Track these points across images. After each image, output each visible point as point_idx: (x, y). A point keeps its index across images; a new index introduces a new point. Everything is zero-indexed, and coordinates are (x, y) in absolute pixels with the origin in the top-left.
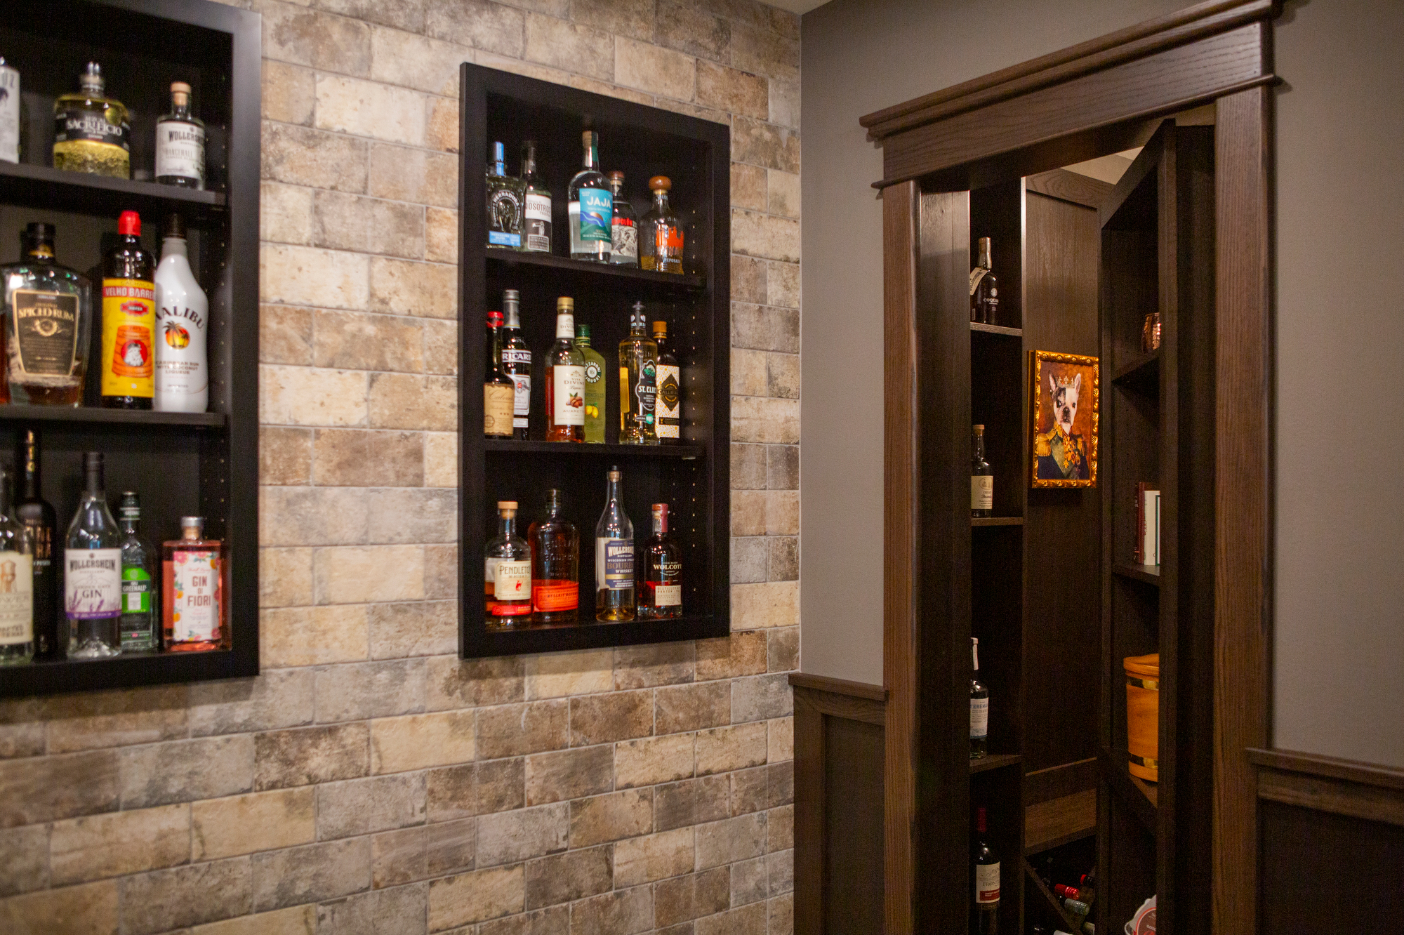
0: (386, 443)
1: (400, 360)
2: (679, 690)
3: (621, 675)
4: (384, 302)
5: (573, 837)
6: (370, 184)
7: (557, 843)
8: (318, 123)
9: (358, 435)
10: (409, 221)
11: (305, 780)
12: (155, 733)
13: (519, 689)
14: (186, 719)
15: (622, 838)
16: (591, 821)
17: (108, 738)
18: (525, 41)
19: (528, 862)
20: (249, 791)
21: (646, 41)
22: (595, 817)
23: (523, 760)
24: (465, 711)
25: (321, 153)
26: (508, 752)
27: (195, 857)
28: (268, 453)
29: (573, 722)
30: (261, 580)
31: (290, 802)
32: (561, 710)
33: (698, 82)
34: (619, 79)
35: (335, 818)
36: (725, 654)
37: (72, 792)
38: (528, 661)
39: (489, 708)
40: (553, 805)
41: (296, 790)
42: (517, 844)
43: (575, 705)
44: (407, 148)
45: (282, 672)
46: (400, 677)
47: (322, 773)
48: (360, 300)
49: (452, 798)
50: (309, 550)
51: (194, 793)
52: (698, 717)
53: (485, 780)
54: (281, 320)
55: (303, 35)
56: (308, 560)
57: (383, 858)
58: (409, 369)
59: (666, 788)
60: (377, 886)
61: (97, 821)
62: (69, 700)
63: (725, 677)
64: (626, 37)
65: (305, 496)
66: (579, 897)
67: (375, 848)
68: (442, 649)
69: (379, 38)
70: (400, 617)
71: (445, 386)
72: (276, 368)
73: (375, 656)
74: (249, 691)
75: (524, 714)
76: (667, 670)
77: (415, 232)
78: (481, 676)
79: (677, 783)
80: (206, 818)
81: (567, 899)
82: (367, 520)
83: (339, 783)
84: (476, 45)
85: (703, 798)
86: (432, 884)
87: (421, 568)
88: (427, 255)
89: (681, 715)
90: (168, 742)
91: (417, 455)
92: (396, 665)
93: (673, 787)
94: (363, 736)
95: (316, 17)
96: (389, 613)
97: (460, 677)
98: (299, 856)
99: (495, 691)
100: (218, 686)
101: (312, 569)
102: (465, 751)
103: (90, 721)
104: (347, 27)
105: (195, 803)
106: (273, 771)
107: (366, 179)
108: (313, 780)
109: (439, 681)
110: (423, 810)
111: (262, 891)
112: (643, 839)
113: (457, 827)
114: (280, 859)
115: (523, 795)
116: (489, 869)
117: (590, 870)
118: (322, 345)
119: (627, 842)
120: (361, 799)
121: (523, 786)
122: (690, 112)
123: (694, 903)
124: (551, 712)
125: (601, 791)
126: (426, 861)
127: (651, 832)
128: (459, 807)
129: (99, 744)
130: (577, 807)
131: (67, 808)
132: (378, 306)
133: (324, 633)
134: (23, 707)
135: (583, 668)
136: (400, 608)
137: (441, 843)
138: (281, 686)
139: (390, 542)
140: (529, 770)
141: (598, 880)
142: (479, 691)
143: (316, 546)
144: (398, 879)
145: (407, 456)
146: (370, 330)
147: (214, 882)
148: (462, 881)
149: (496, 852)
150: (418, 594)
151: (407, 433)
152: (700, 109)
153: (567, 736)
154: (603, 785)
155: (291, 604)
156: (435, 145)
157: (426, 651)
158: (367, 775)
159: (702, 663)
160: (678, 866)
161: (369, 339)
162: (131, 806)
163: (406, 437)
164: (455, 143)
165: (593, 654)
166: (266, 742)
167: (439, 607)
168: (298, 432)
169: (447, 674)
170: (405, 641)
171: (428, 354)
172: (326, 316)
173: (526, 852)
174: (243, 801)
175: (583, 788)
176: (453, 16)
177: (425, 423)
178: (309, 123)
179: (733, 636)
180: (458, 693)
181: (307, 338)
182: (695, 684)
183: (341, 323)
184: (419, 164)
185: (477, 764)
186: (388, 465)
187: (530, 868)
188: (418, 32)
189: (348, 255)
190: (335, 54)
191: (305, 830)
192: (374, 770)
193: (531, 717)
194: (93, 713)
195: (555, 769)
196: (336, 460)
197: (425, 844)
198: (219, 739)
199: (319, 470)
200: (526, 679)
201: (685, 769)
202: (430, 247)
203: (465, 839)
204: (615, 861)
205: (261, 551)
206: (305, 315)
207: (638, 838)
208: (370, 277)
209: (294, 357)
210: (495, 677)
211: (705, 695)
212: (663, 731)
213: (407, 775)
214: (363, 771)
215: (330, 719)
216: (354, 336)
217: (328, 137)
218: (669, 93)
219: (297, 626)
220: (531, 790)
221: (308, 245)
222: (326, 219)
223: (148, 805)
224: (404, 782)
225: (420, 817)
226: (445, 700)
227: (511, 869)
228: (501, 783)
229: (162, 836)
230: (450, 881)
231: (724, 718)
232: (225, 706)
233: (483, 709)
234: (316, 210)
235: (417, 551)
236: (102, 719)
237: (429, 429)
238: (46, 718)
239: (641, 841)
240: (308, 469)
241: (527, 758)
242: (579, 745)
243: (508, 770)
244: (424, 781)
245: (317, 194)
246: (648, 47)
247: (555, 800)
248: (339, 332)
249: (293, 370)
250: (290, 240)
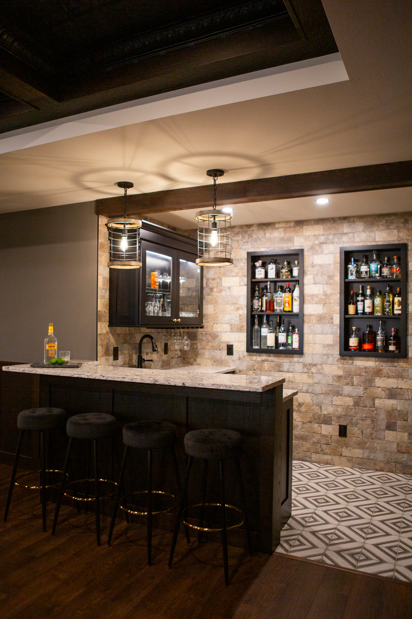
0: (326, 317)
1: (329, 302)
2: (393, 369)
3: (377, 363)
4: (326, 292)
5: (365, 395)
6: (323, 272)
7: (361, 395)
8: (314, 263)
9: (321, 315)
10: (330, 277)
11: (311, 373)
12: (288, 361)
13: (353, 363)
14: (293, 360)
15: (377, 398)
16: (369, 392)
17: (282, 361)
18: (354, 238)
19: (354, 397)
20: (302, 373)
21: (384, 230)
22: (370, 392)
23: (353, 377)
24: (341, 366)
25: (315, 268)
26: (350, 375)
27: (294, 381)
28: (306, 318)
29: (365, 371)
30: (304, 339)
31: (308, 376)
32: (362, 368)
33: (398, 235)
34: (377, 240)
35: (316, 380)
36: (407, 362)
37: (277, 368)
38: (355, 358)
39: (346, 366)
40: (360, 387)
41: (310, 374)
42: (352, 393)
43: (366, 368)
44: (330, 264)
45: (308, 354)
46: (328, 358)
47: (314, 372)
48: (321, 292)
49: (338, 381)
50: (312, 335)
51: (294, 372)
52: (398, 375)
53: (345, 379)
54: (308, 297)
55: (311, 249)
56: (312, 336)
57: (324, 389)
58: (330, 303)
59: (388, 389)
60: (323, 394)
61: (280, 373)
62: (277, 355)
63: (407, 368)
64: (379, 231)
65: (312, 326)
66: (366, 407)
67: (323, 387)
68: (336, 353)
69: (324, 246)
70: (328, 347)
71: (337, 306)
72: (307, 305)
73: (324, 353)
74: (302, 357)
75: (354, 368)
76: (390, 364)
77: (331, 279)
78: (345, 359)
79: (393, 389)
80: (295, 376)
81: (363, 407)
82: (323, 330)
83: (317, 374)
84: (343, 242)
85: (400, 394)
86: (333, 396)
87: (333, 339)
88: (334, 283)
89: (393, 374)
90: (290, 363)
91: (332, 319)
92: (327, 355)
93: (391, 390)
94: (322, 367)
95: (313, 246)
96: (326, 346)
97: (340, 359)
98: (310, 385)
99: (347, 363)
100: (298, 355)
101: (313, 338)
102: (341, 373)
103: (280, 358)
104: (319, 246)
105: (294, 373)
106: (306, 370)
107: (323, 271)
108: (312, 373)
109: (336, 359)
110: (332, 382)
111: (304, 389)
112: (383, 399)
113: (338, 387)
114: (307, 385)
115: (353, 384)
116: (345, 396)
117: (369, 402)
118: (315, 300)
119: (379, 399)
120: (321, 378)
121: (353, 382)
122: (397, 242)
123: (397, 417)
124: (360, 368)
125: (372, 387)
126: (333, 391)
127: (385, 398)
128: (339, 383)
129: (281, 362)
130: (366, 389)
131: (277, 370)
132: (325, 293)
133: (315, 349)
134: (272, 355)
135: (367, 361)
136: (328, 345)
137: (336, 389)
138: (307, 357)
139: (327, 334)
140: (355, 379)
141: (371, 405)
142: (344, 362)
143: (314, 334)
144: (327, 394)
145: (330, 319)
146: (323, 297)
147: (296, 386)
148: (339, 397)
149: (347, 393)
150: (332, 343)
151: (330, 315)
152: (399, 241)
153: (363, 374)
154: (372, 385)
155: (309, 343)
156: (335, 262)
157: (333, 354)
158: (322, 374)
159: (400, 363)
160: (392, 407)
161: (323, 299)
162: (285, 372)
163: (330, 316)
164: (339, 261)
165: (370, 358)
166: (305, 365)
167: (336, 346)
168: (311, 315)
169: (337, 358)
170: (329, 351)
171: (334, 300)
172: (316, 296)
173: (354, 395)
174: (301, 374)
175: (367, 385)
176: (339, 238)
177: (333, 313)
178: (313, 264)
179: (409, 358)
180: (339, 362)
181: (312, 299)
182: (397, 368)
183: (318, 297)
184: (332, 266)
185: (343, 376)
186: (326, 320)
187: (355, 398)
188: (332, 243)
189: (319, 285)
190: (317, 251)
191: (311, 381)
192: (323, 373)
193: (355, 369)
194: (280, 357)
195: (361, 380)
196: (317, 320)
197: (332, 388)
198: (298, 364)
199: (314, 321)
200: (354, 361)
201: (395, 386)
202: (334, 281)
203: (341, 389)
204: (376, 402)
205: (304, 334)
206: (312, 296)
207: (382, 399)
208: (323, 288)
209: (310, 303)
210: (347, 360)
211: (401, 371)
212: (388, 377)
213: (329, 375)
214: (321, 373)
215: (315, 363)
216: (320, 298)
217: (316, 266)
218: (390, 239)
219: (310, 347)
220: (355, 383)
221: (313, 284)
222: (315, 279)
223: (287, 372)
224: (329, 376)
225: (331, 383)
226: (337, 363)
227: (350, 397)
228: (348, 380)
229: (289, 377)
230: (337, 396)
231: (406, 377)
232: (299, 359)
233: (345, 366)
234: (314, 278)
235: (332, 336)
236: (281, 358)
237: (334, 314)
238: (274, 357)
239: (382, 400)
240: (312, 321)
241: (354, 377)
242: (366, 376)
243: (350, 378)
244: (332, 377)
245: (314, 275)
246: (384, 231)
247: (360, 386)
248: (318, 298)
249: (310, 305)
250: (309, 284)
